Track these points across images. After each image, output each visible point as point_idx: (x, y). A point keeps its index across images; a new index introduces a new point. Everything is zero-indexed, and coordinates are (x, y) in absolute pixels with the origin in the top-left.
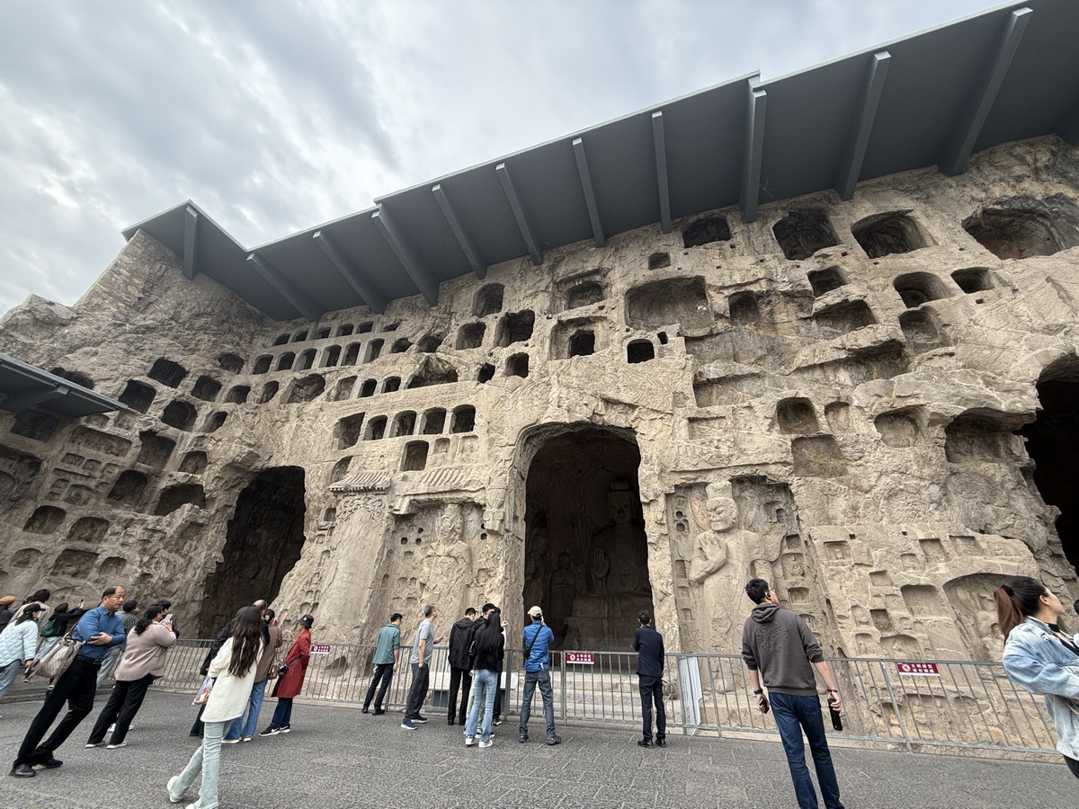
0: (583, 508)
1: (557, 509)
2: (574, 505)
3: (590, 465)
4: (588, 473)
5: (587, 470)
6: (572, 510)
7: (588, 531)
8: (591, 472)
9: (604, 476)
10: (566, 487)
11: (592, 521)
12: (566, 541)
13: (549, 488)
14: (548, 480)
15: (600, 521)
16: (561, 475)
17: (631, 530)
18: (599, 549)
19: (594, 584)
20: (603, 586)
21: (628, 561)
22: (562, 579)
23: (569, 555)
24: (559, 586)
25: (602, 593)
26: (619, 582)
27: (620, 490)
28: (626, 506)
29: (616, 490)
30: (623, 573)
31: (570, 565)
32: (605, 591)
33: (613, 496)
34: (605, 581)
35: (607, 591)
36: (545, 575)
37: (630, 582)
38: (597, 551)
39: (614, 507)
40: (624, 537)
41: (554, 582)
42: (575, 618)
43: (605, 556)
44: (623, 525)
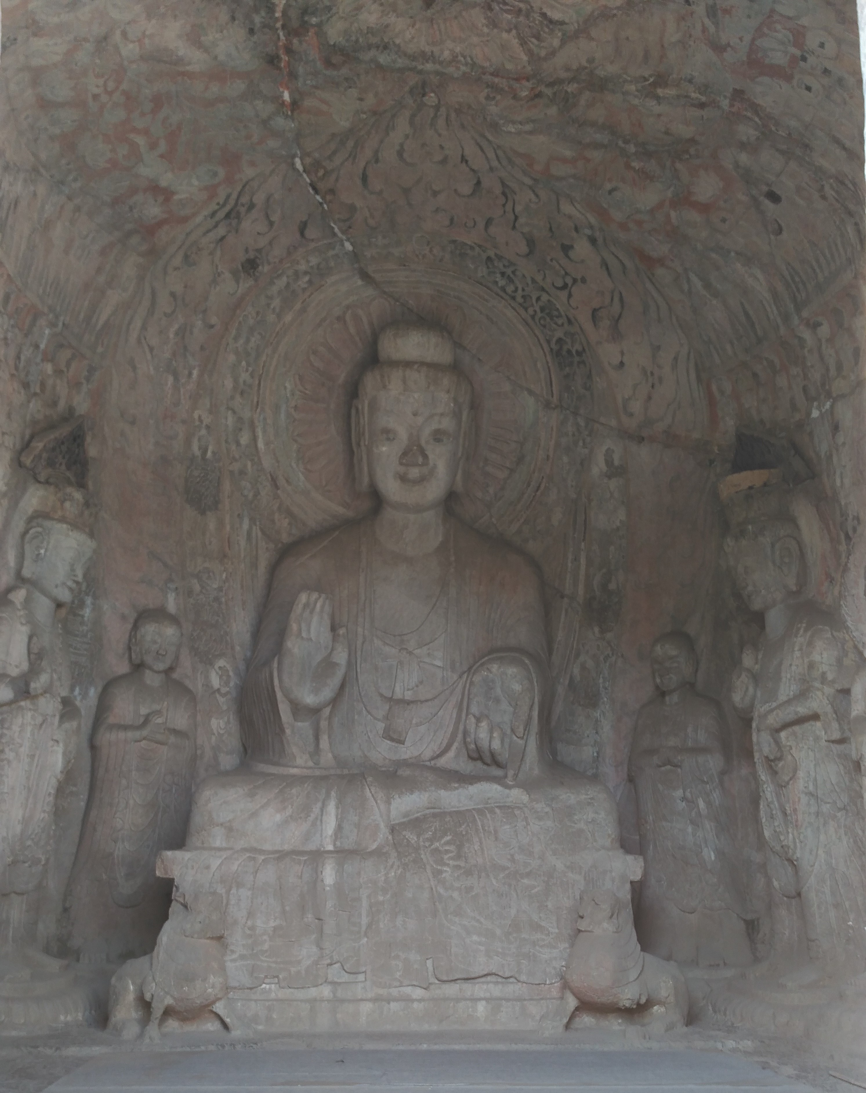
0: (245, 439)
1: (133, 423)
2: (207, 420)
3: (302, 234)
4: (285, 279)
5: (281, 261)
6: (199, 440)
7: (260, 534)
8: (297, 275)
9: (348, 307)
10: (182, 332)
12: (164, 564)
13: (104, 318)
14: (102, 279)
15: (312, 498)
16: (161, 263)
17: (440, 538)
18: (315, 595)
19: (283, 731)
20: (317, 738)
21: (418, 651)
22: (144, 711)
23: (174, 620)
24: (130, 735)
25: (317, 763)
26: (381, 726)
27: (423, 364)
28: (438, 436)
29: (408, 364)
30: (398, 694)
31: (177, 658)
32: (327, 758)
33: (385, 387)
34: (330, 718)
35: (335, 757)
36: (72, 689)
37: (423, 729)
38: (300, 606)
39: (387, 432)
40: (409, 560)
41: (110, 720)
42: (206, 853)
43: (332, 629)
44: (412, 516)
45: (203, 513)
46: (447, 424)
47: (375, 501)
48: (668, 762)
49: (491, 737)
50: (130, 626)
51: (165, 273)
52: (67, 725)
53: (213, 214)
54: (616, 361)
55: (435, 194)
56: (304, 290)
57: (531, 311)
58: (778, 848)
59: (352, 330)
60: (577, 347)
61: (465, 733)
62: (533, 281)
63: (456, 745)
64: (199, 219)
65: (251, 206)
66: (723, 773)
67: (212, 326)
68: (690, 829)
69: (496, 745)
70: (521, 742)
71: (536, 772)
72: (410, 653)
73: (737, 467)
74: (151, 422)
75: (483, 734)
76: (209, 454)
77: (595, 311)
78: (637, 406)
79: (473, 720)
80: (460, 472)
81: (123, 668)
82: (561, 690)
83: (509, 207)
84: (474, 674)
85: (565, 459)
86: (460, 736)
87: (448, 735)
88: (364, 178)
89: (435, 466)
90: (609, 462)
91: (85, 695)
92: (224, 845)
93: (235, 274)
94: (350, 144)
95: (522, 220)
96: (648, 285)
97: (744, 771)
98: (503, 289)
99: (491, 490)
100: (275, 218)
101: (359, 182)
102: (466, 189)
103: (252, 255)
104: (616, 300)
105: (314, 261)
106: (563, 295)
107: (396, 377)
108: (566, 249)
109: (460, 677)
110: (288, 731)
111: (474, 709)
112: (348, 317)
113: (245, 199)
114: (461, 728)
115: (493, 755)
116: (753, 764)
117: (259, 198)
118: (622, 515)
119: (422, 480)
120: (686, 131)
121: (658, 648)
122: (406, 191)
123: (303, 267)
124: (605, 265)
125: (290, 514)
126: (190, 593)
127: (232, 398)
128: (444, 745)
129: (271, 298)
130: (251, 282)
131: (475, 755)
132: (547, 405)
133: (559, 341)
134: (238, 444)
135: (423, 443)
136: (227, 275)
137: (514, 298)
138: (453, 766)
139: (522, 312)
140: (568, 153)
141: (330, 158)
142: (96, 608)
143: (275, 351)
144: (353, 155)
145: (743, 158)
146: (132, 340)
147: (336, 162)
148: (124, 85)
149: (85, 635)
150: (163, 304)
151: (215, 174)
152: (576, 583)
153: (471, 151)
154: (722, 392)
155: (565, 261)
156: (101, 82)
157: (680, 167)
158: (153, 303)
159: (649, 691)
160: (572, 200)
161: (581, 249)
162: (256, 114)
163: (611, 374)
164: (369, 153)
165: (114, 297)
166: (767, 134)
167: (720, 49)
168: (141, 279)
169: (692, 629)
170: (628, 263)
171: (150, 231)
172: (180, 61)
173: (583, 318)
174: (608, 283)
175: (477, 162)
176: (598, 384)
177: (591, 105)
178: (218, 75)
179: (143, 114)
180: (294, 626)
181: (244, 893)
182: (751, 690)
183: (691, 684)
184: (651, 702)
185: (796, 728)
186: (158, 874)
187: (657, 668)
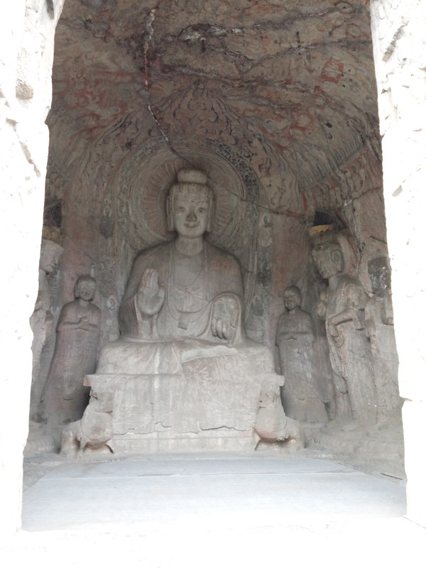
0: (124, 210)
1: (80, 203)
2: (109, 203)
3: (149, 134)
4: (142, 150)
5: (141, 144)
6: (106, 210)
7: (129, 246)
8: (146, 149)
9: (166, 162)
10: (101, 169)
11: (136, 232)
12: (91, 258)
13: (70, 162)
14: (70, 148)
15: (151, 233)
16: (94, 143)
17: (201, 249)
18: (152, 270)
19: (138, 324)
20: (151, 327)
21: (192, 293)
22: (79, 316)
23: (93, 280)
24: (73, 326)
25: (151, 337)
26: (177, 322)
27: (195, 183)
28: (201, 210)
29: (190, 183)
30: (184, 310)
31: (94, 295)
32: (156, 335)
33: (180, 191)
34: (157, 319)
35: (159, 335)
36: (50, 308)
37: (194, 323)
38: (146, 274)
39: (181, 208)
40: (189, 257)
41: (66, 320)
42: (105, 376)
43: (159, 283)
44: (190, 240)
45: (106, 238)
46: (204, 205)
47: (175, 234)
48: (292, 338)
49: (222, 327)
50: (75, 282)
52: (48, 322)
53: (116, 125)
54: (268, 184)
55: (201, 121)
56: (149, 155)
57: (236, 165)
58: (338, 373)
59: (167, 170)
60: (253, 178)
61: (212, 325)
62: (237, 154)
63: (208, 330)
64: (109, 127)
65: (130, 123)
66: (313, 342)
67: (113, 167)
68: (301, 365)
69: (224, 330)
70: (235, 329)
71: (241, 341)
72: (189, 293)
73: (316, 224)
74: (87, 202)
75: (219, 326)
76: (110, 215)
77: (260, 165)
78: (276, 201)
79: (215, 320)
80: (209, 224)
81: (71, 299)
82: (248, 308)
83: (229, 127)
84: (215, 301)
85: (249, 220)
86: (209, 327)
87: (205, 326)
88: (174, 114)
89: (200, 222)
90: (266, 222)
91: (55, 310)
92: (113, 372)
93: (122, 147)
94: (170, 101)
95: (233, 132)
96: (281, 156)
97: (322, 342)
98: (225, 156)
99: (220, 231)
100: (140, 127)
101: (172, 116)
102: (213, 120)
103: (129, 141)
104: (268, 161)
105: (153, 144)
106: (248, 159)
107: (185, 188)
108: (250, 142)
109: (210, 303)
110: (140, 325)
111: (215, 316)
112: (166, 165)
113: (128, 120)
114: (210, 323)
115: (223, 334)
116: (326, 338)
117: (134, 120)
118: (271, 241)
119: (195, 226)
121: (286, 292)
122: (190, 120)
123: (149, 146)
124: (264, 148)
125: (141, 238)
126: (100, 269)
127: (120, 194)
128: (203, 330)
129: (136, 157)
130: (129, 151)
131: (216, 334)
132: (242, 200)
133: (247, 176)
134: (121, 211)
135: (195, 212)
136: (120, 148)
137: (229, 160)
138: (207, 339)
139: (232, 165)
141: (162, 106)
142: (62, 275)
143: (137, 177)
144: (170, 106)
145: (318, 111)
146: (81, 171)
147: (165, 107)
148: (85, 76)
149: (56, 286)
150: (94, 158)
151: (117, 110)
152: (253, 267)
153: (215, 106)
154: (309, 196)
155: (249, 147)
156: (75, 74)
157: (294, 113)
158: (90, 157)
159: (282, 309)
160: (253, 125)
161: (256, 143)
162: (135, 89)
163: (267, 189)
164: (177, 105)
165: (75, 155)
166: (327, 102)
167: (311, 71)
168: (86, 148)
169: (299, 285)
170: (273, 148)
171: (91, 130)
172: (107, 67)
173: (256, 168)
174: (266, 156)
175: (218, 110)
176: (262, 192)
177: (261, 90)
178: (121, 73)
179: (91, 87)
180: (144, 282)
181: (121, 392)
182: (325, 309)
183: (300, 307)
184: (284, 314)
185: (343, 324)
186: (84, 385)
187: (286, 300)
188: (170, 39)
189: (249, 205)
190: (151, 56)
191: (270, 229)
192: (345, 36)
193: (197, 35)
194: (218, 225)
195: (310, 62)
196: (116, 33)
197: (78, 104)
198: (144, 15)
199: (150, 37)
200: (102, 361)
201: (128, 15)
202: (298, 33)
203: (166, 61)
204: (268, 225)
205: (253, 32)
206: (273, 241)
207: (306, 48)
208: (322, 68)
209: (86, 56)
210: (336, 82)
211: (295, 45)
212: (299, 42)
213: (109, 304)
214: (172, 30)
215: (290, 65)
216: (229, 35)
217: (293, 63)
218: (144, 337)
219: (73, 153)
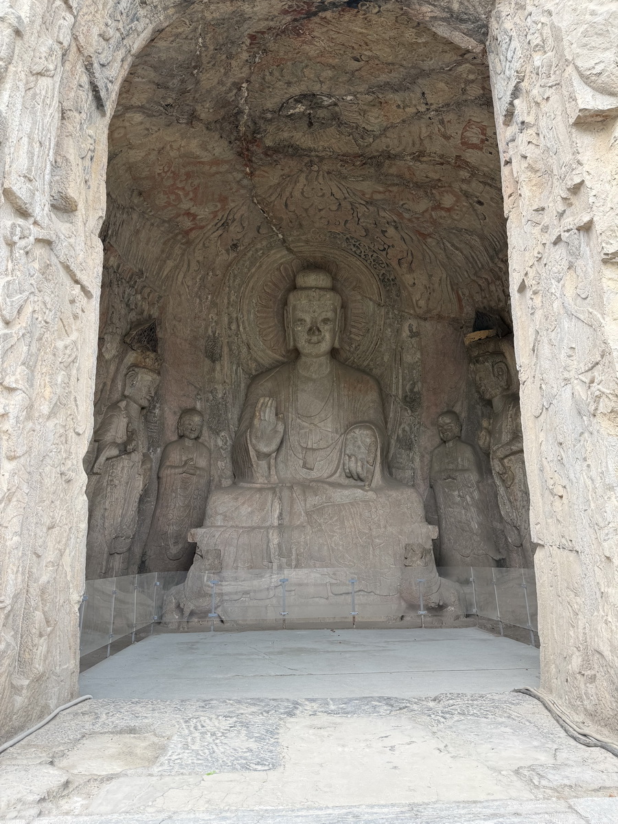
1: (180, 321)
2: (215, 319)
3: (258, 232)
4: (251, 252)
5: (249, 244)
6: (212, 328)
7: (241, 371)
8: (257, 251)
9: (281, 264)
10: (203, 279)
11: (249, 353)
12: (195, 387)
13: (165, 273)
14: (164, 256)
15: (266, 353)
16: (192, 247)
17: (329, 370)
18: (267, 399)
19: (252, 465)
20: (269, 469)
21: (319, 424)
22: (184, 458)
23: (200, 413)
24: (177, 470)
25: (269, 481)
26: (301, 462)
27: (317, 288)
28: (325, 321)
29: (310, 288)
30: (310, 446)
31: (201, 432)
32: (274, 478)
33: (299, 299)
34: (276, 458)
35: (278, 478)
36: (149, 449)
37: (322, 463)
38: (260, 404)
39: (301, 320)
40: (314, 381)
41: (168, 464)
42: (213, 529)
43: (277, 415)
44: (315, 360)
45: (214, 362)
46: (330, 315)
47: (296, 354)
48: (449, 477)
49: (357, 466)
51: (194, 252)
52: (145, 467)
53: (217, 224)
54: (411, 282)
55: (320, 210)
56: (261, 257)
57: (369, 261)
58: (509, 521)
59: (284, 274)
60: (392, 277)
61: (344, 464)
62: (369, 248)
63: (339, 470)
64: (209, 227)
65: (234, 220)
66: (478, 482)
67: (217, 275)
68: (463, 512)
69: (359, 469)
70: (372, 468)
71: (381, 483)
72: (315, 425)
73: (476, 328)
75: (352, 465)
76: (217, 334)
77: (399, 260)
78: (422, 303)
79: (347, 457)
80: (337, 338)
81: (175, 438)
82: (393, 442)
83: (355, 215)
84: (348, 433)
85: (389, 330)
86: (341, 466)
87: (335, 466)
88: (286, 205)
89: (325, 336)
90: (411, 331)
91: (155, 451)
93: (227, 251)
94: (279, 190)
95: (361, 220)
96: (424, 247)
97: (488, 481)
98: (355, 252)
99: (353, 346)
100: (245, 225)
101: (284, 207)
102: (334, 208)
103: (235, 242)
104: (409, 254)
105: (265, 243)
106: (384, 253)
107: (304, 295)
108: (384, 232)
109: (341, 436)
110: (255, 466)
111: (347, 452)
112: (281, 268)
113: (231, 217)
114: (342, 461)
115: (358, 475)
117: (237, 216)
118: (418, 355)
119: (319, 342)
120: (436, 177)
121: (441, 419)
122: (306, 210)
123: (259, 246)
124: (402, 238)
125: (256, 361)
126: (207, 400)
127: (228, 308)
128: (333, 471)
129: (245, 261)
130: (235, 254)
131: (349, 475)
132: (379, 305)
133: (383, 275)
134: (231, 329)
135: (318, 325)
136: (224, 252)
137: (360, 256)
138: (338, 481)
139: (365, 262)
140: (381, 189)
141: (270, 197)
142: (162, 409)
143: (247, 286)
144: (280, 195)
145: (464, 187)
146: (179, 283)
147: (273, 198)
148: (173, 169)
149: (156, 423)
150: (194, 266)
151: (217, 206)
152: (397, 389)
153: (335, 190)
154: (464, 295)
155: (383, 238)
156: (162, 168)
157: (434, 191)
158: (189, 266)
159: (437, 441)
160: (384, 210)
161: (391, 231)
162: (234, 179)
163: (410, 289)
164: (288, 194)
165: (170, 264)
166: (473, 175)
167: (447, 138)
168: (183, 254)
169: (457, 409)
170: (414, 238)
171: (187, 233)
172: (198, 157)
173: (394, 263)
174: (405, 247)
175: (339, 195)
176: (404, 294)
177: (390, 167)
178: (216, 162)
179: (181, 181)
180: (257, 414)
181: (232, 549)
182: (488, 438)
183: (459, 437)
184: (439, 446)
185: (512, 457)
186: (189, 541)
187: (441, 429)
188: (269, 116)
189: (389, 310)
190: (250, 137)
191: (418, 339)
192: (482, 92)
193: (300, 108)
194: (351, 339)
195: (444, 127)
196: (203, 116)
197: (169, 204)
198: (235, 91)
199: (245, 117)
200: (209, 512)
201: (214, 93)
202: (423, 93)
203: (269, 143)
204: (414, 334)
205: (370, 98)
206: (422, 354)
207: (436, 111)
208: (460, 132)
209: (171, 146)
210: (481, 149)
211: (422, 108)
212: (427, 104)
213: (220, 443)
214: (269, 105)
215: (420, 133)
216: (340, 104)
217: (424, 130)
218: (260, 480)
219: (168, 261)
